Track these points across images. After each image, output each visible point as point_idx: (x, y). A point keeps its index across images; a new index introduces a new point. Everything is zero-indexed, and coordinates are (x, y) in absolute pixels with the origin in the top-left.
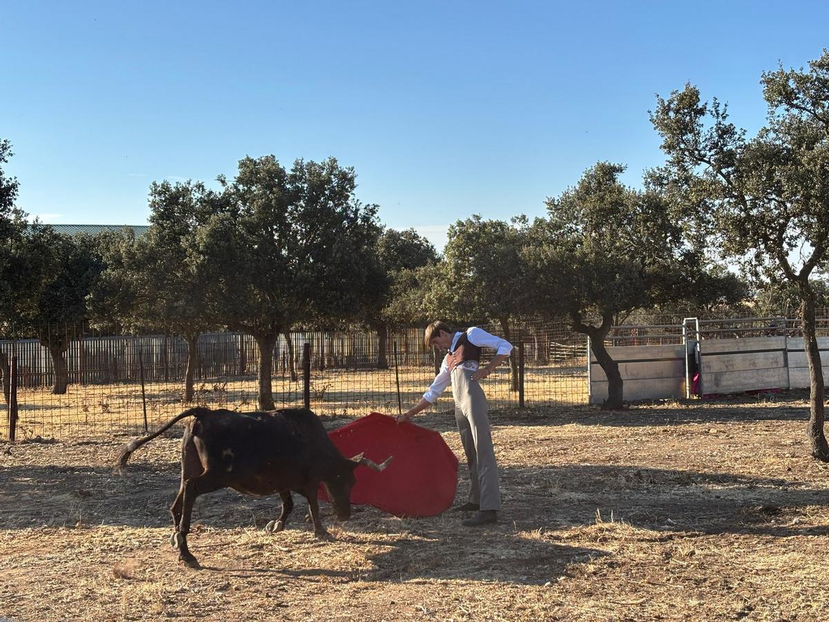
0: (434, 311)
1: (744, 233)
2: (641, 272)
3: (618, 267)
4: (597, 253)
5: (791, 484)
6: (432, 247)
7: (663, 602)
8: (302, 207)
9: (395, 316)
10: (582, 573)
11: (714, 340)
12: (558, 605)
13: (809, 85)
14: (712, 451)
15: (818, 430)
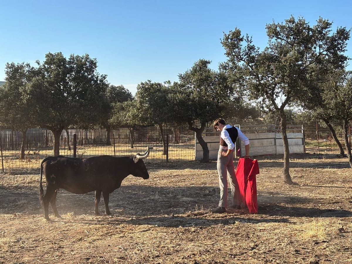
0: (131, 120)
1: (258, 91)
2: (217, 106)
3: (208, 103)
4: (199, 97)
5: (275, 194)
6: (130, 93)
7: (222, 243)
8: (73, 75)
9: (114, 122)
10: (189, 232)
11: (247, 134)
12: (178, 245)
13: (285, 29)
15: (287, 171)
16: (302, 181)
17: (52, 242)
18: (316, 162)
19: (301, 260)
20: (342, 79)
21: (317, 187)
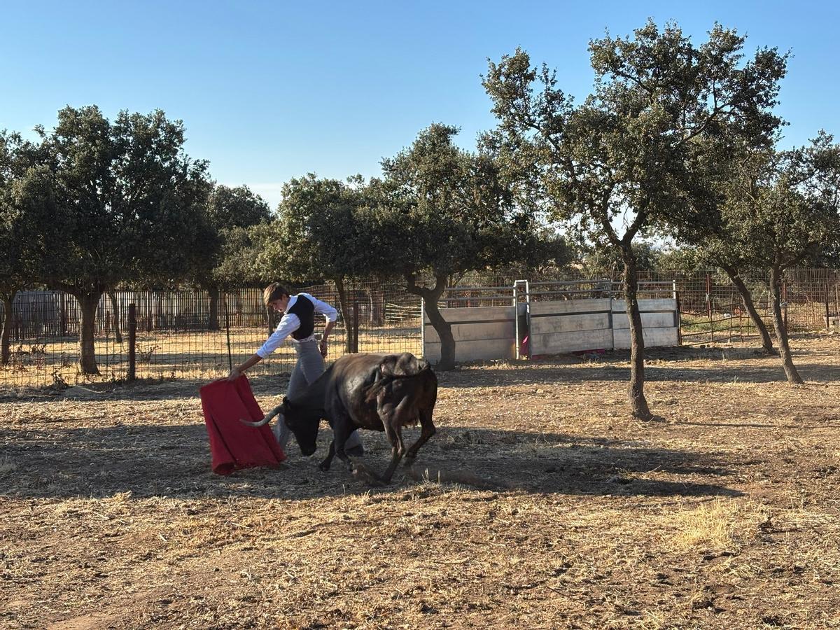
0: (267, 271)
1: (571, 199)
2: (474, 235)
3: (451, 229)
4: (431, 215)
5: (612, 443)
6: (266, 204)
7: (485, 561)
8: (127, 161)
9: (227, 275)
10: (408, 534)
11: (544, 302)
12: (383, 567)
13: (634, 53)
14: (539, 411)
15: (638, 390)
16: (673, 412)
17: (80, 562)
18: (706, 368)
19: (673, 597)
20: (768, 170)
21: (708, 427)
